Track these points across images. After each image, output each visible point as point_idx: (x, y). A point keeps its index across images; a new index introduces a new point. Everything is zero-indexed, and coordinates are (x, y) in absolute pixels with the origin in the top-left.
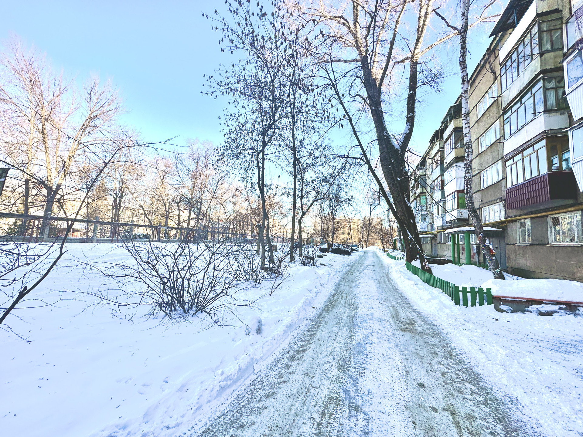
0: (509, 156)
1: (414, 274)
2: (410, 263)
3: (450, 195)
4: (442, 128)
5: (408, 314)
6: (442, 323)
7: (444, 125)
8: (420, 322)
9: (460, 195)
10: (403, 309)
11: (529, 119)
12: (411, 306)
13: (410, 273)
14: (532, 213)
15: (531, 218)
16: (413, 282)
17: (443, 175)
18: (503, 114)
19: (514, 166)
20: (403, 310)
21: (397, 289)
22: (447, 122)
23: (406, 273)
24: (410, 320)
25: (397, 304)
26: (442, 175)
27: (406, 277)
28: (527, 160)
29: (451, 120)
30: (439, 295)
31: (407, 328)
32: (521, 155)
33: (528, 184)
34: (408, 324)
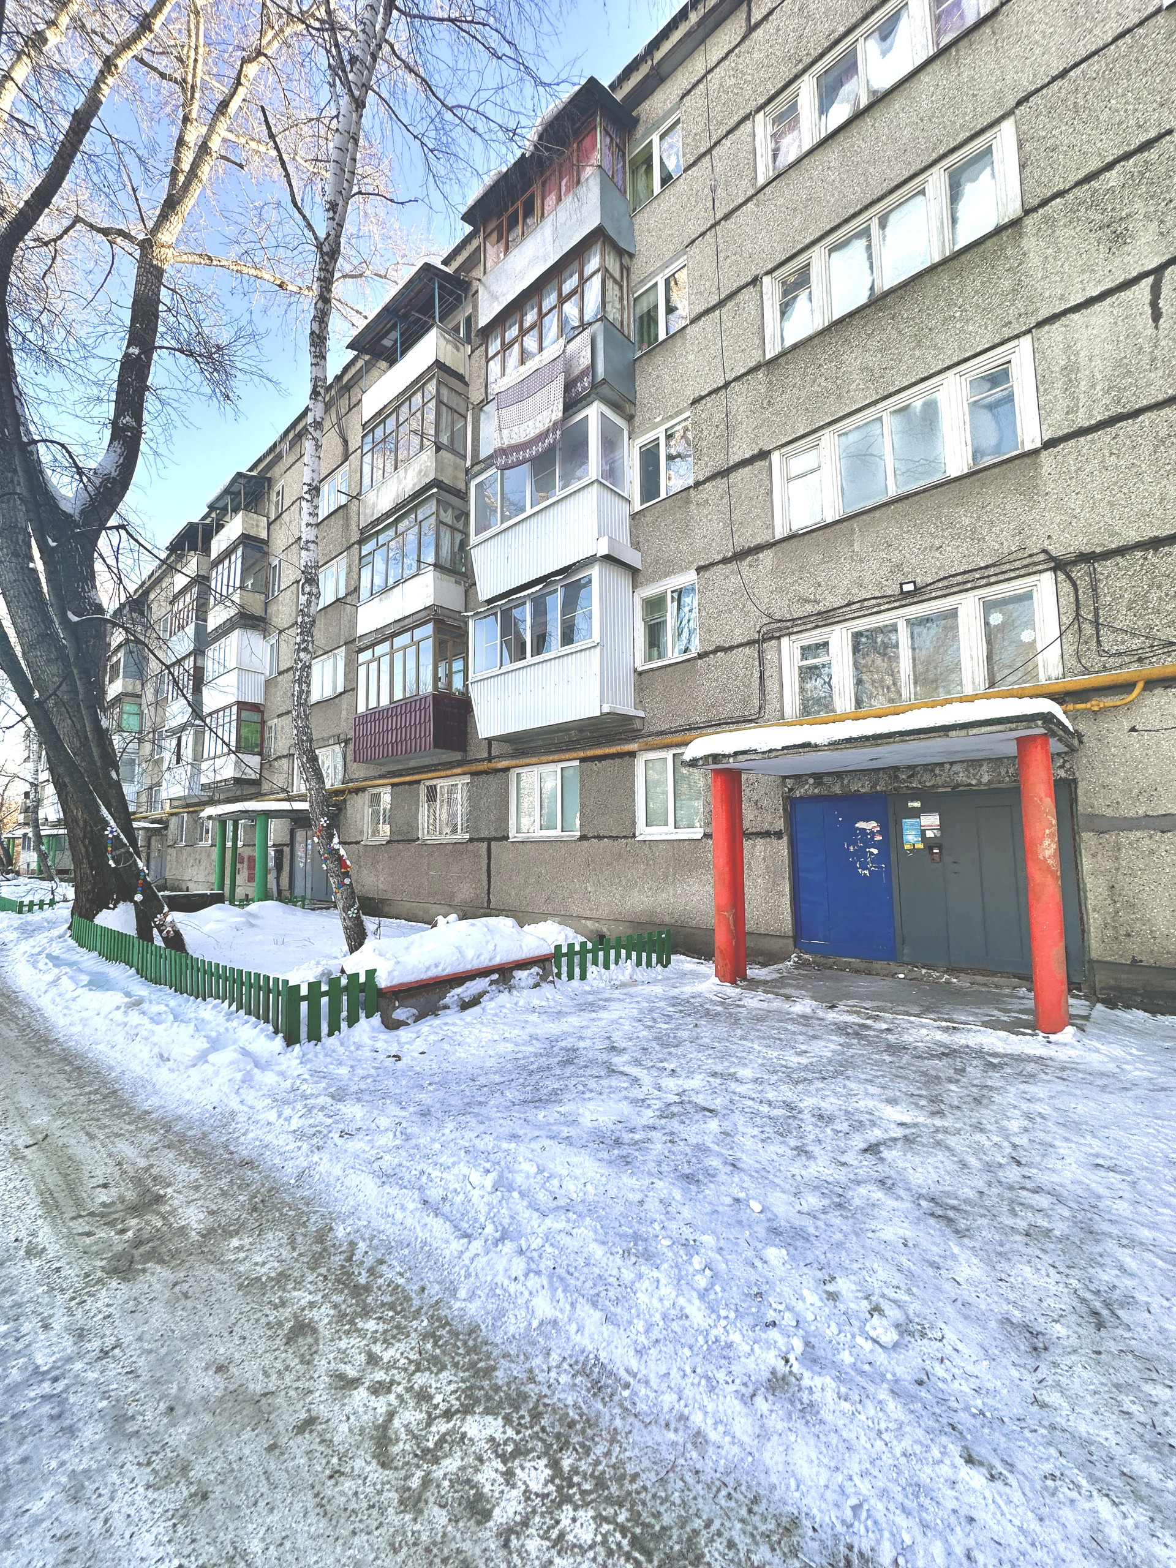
0: (366, 641)
1: (109, 959)
2: (91, 919)
3: (217, 711)
4: (208, 521)
5: (124, 1148)
6: (268, 1138)
7: (213, 515)
8: (186, 1173)
9: (245, 715)
10: (94, 1130)
11: (408, 573)
12: (122, 1103)
13: (89, 959)
14: (393, 774)
15: (393, 785)
16: (116, 998)
17: (203, 653)
18: (361, 542)
19: (373, 666)
20: (91, 1137)
21: (47, 1041)
22: (224, 509)
23: (76, 958)
24: (137, 1181)
25: (60, 1114)
26: (199, 651)
27: (85, 979)
28: (398, 656)
29: (235, 510)
30: (229, 1024)
31: (138, 1243)
32: (387, 644)
33: (398, 709)
34: (135, 1210)
